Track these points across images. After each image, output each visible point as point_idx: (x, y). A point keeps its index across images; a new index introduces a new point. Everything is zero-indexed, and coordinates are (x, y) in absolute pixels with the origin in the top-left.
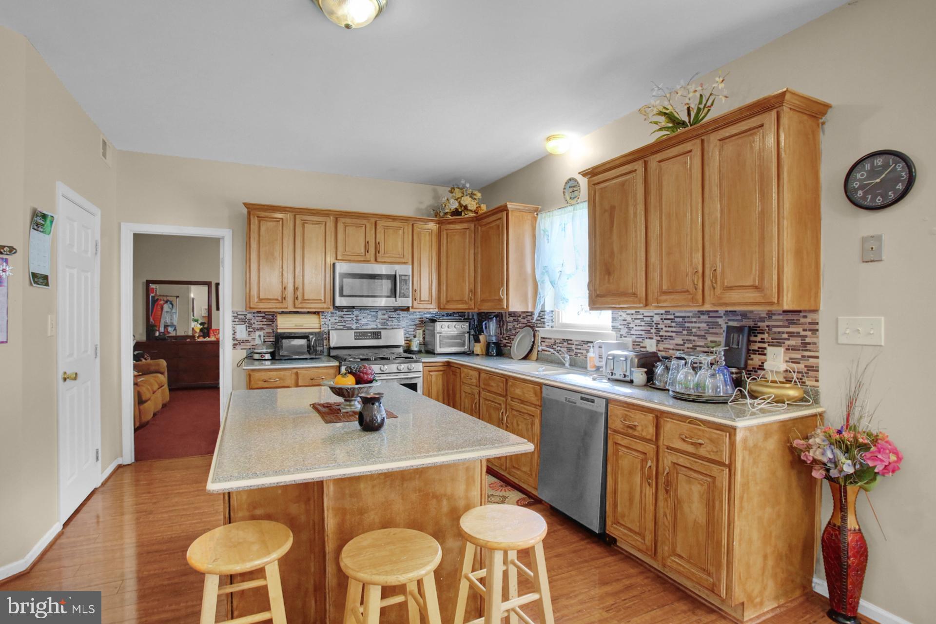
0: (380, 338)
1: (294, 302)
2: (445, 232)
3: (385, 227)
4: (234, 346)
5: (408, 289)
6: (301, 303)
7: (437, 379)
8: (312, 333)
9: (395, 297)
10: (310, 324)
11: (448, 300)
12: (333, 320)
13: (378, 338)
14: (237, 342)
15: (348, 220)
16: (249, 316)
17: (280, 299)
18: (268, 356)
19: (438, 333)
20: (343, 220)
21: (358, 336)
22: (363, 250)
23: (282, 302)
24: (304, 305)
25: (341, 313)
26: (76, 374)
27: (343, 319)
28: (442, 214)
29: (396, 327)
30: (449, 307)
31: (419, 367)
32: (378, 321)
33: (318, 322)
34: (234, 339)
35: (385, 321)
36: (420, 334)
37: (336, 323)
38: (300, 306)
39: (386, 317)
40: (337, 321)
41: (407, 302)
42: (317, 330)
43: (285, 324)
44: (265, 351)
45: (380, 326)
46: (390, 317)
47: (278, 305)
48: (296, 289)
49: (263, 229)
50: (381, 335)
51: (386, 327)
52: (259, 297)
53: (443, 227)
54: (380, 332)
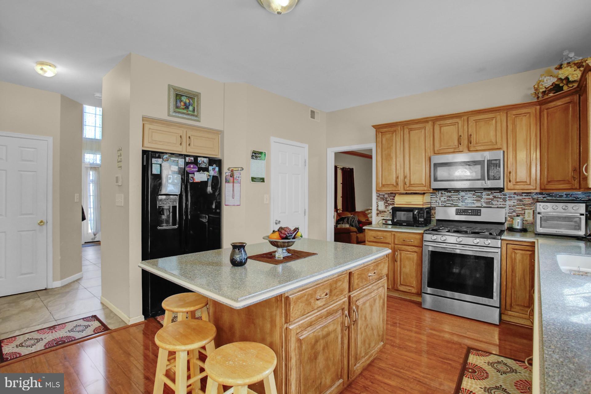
0: (480, 215)
1: (404, 186)
2: (545, 112)
3: (476, 121)
4: (377, 214)
5: (500, 172)
6: (409, 187)
7: (523, 258)
8: (416, 209)
9: (484, 180)
10: (417, 201)
11: (549, 180)
12: (442, 199)
13: (477, 215)
14: (379, 212)
15: (442, 122)
16: (386, 196)
17: (395, 184)
18: (390, 222)
19: (539, 213)
20: (438, 123)
21: (458, 212)
22: (456, 143)
23: (396, 187)
24: (411, 188)
25: (449, 194)
26: (279, 222)
27: (450, 199)
28: (540, 95)
29: (502, 206)
30: (549, 188)
31: (498, 243)
32: (482, 200)
33: (422, 200)
34: (377, 210)
35: (490, 200)
36: (529, 213)
37: (445, 202)
38: (408, 189)
39: (491, 197)
40: (446, 200)
41: (499, 184)
42: (421, 206)
43: (401, 201)
44: (387, 218)
45: (484, 205)
46: (495, 197)
47: (394, 189)
48: (405, 177)
49: (384, 140)
50: (480, 213)
51: (490, 206)
52: (382, 183)
53: (543, 107)
54: (480, 210)
